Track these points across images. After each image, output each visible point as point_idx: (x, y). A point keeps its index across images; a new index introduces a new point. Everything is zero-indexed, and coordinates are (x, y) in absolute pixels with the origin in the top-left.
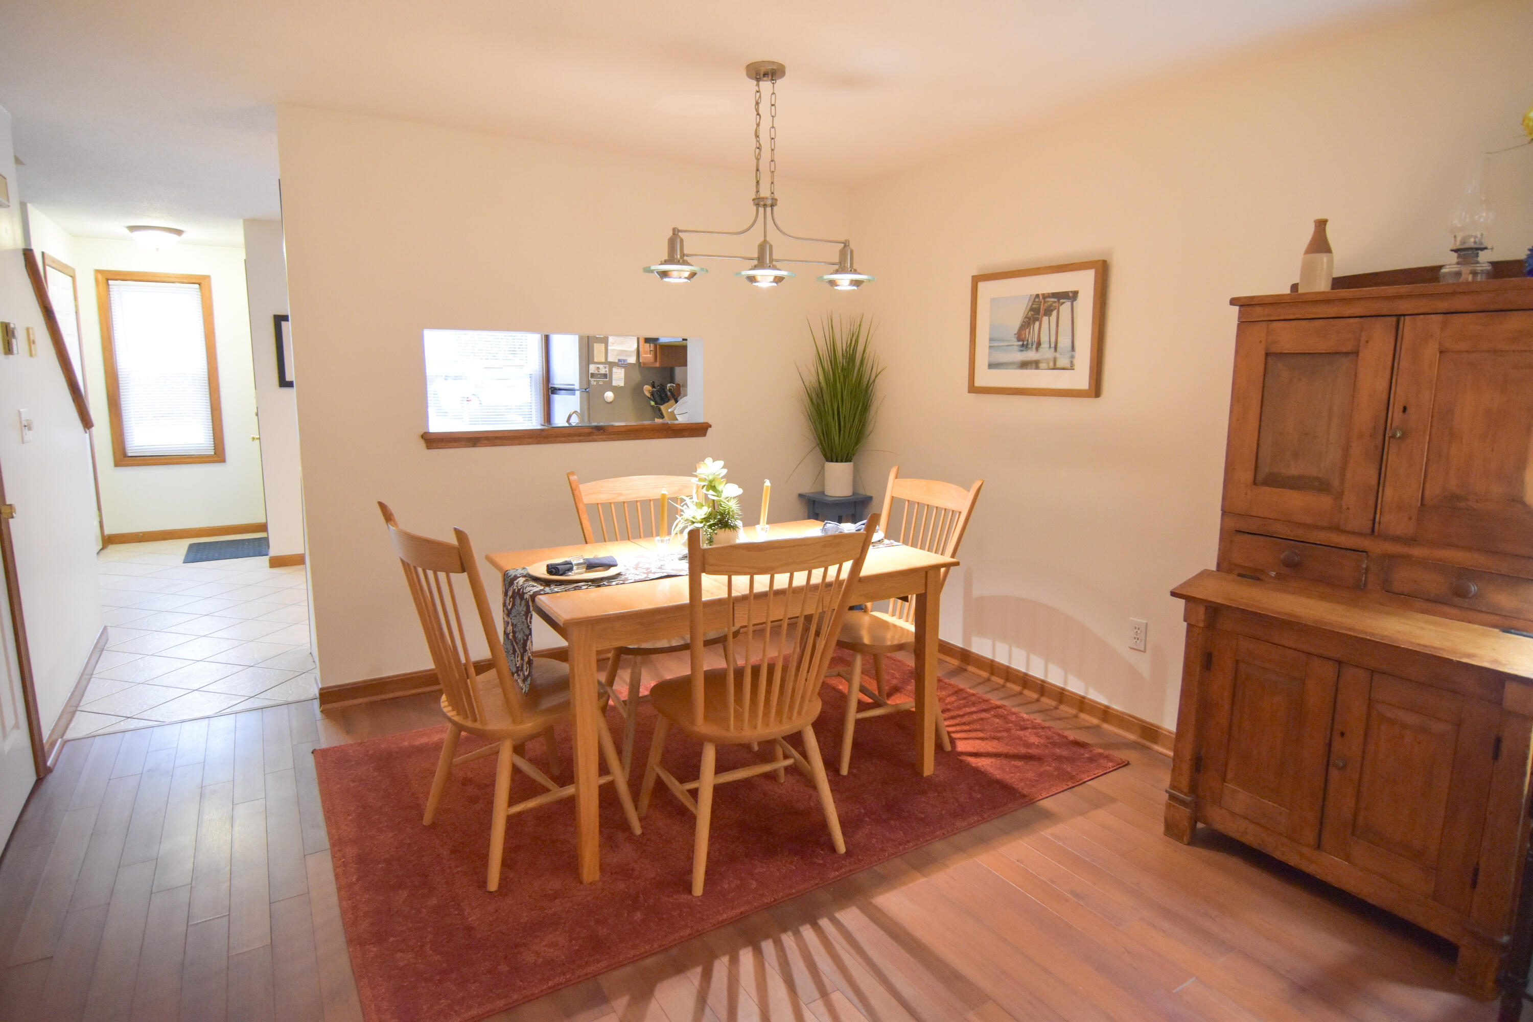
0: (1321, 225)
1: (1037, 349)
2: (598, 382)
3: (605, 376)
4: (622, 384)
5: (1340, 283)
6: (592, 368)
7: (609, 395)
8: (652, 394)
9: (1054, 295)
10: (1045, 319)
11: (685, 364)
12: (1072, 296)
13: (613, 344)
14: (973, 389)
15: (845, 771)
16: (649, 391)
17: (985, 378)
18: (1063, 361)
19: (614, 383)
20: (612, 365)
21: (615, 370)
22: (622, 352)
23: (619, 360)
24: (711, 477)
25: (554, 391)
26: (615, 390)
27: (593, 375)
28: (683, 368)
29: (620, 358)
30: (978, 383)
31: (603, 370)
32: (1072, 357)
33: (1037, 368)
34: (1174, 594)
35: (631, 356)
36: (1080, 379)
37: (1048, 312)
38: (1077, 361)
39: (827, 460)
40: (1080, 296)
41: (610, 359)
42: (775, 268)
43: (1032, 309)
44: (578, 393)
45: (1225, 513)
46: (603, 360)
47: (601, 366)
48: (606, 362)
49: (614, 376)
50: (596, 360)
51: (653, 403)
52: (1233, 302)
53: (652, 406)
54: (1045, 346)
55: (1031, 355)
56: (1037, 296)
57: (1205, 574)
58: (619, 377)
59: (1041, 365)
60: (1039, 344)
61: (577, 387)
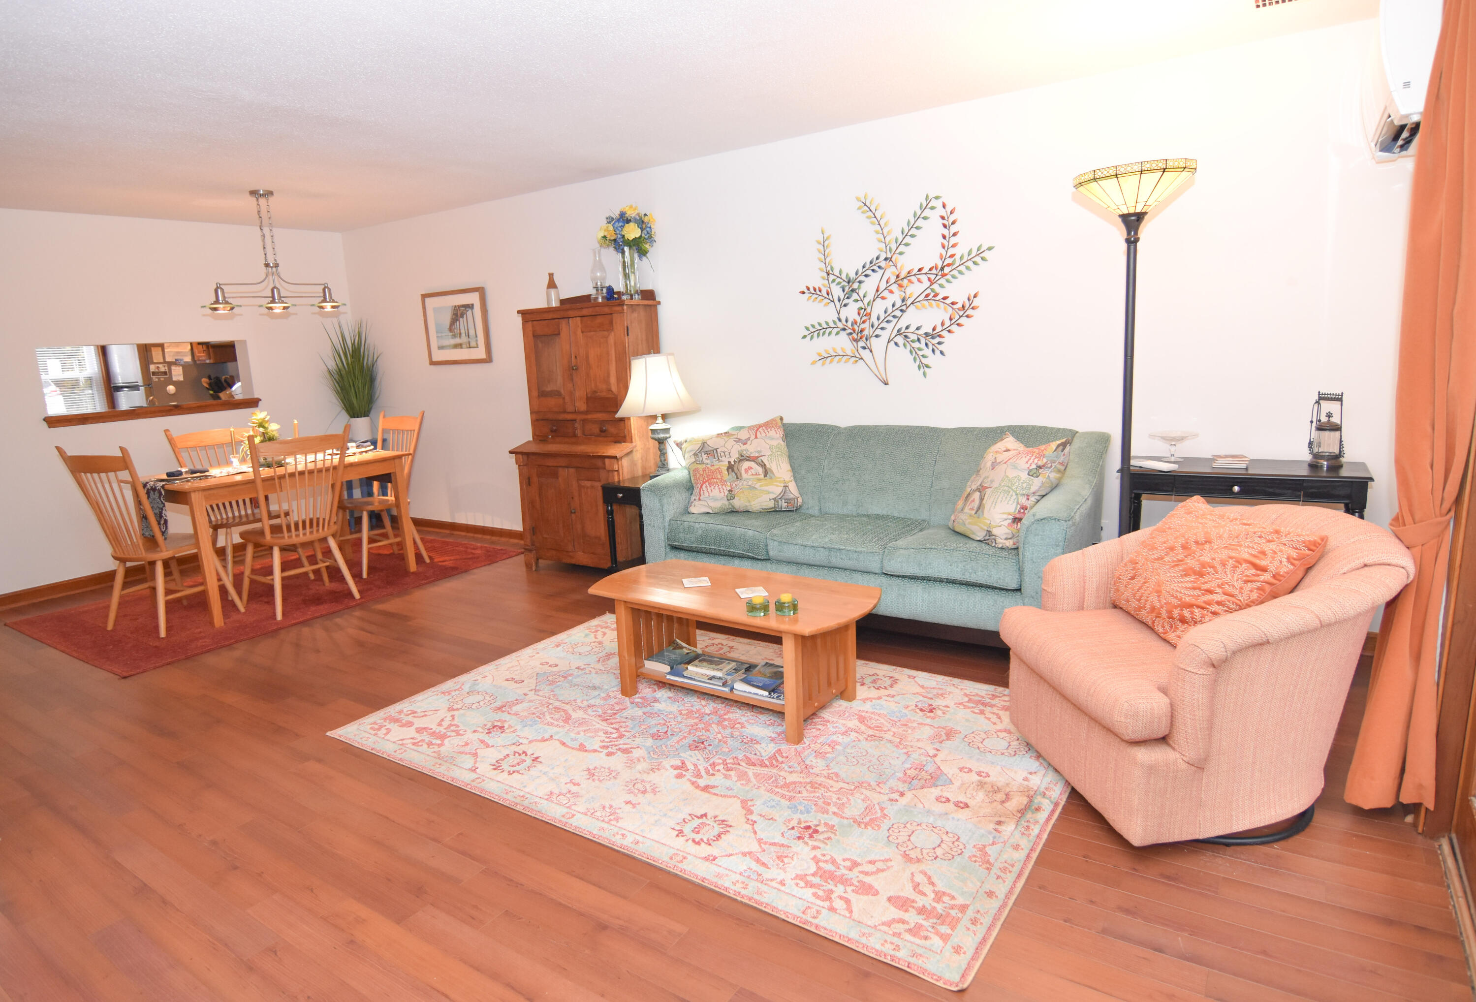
0: (551, 275)
1: (460, 337)
2: (159, 378)
3: (165, 373)
4: (181, 378)
5: (563, 302)
6: (152, 368)
7: (171, 389)
8: (210, 384)
9: (463, 306)
10: (461, 319)
11: (234, 359)
12: (470, 307)
13: (169, 347)
14: (433, 363)
15: (365, 575)
16: (206, 382)
17: (438, 356)
18: (473, 344)
19: (174, 379)
20: (170, 364)
21: (173, 368)
22: (178, 353)
23: (176, 360)
24: (260, 421)
25: (119, 389)
26: (176, 384)
27: (154, 373)
28: (234, 363)
29: (177, 358)
30: (434, 359)
31: (163, 368)
32: (477, 341)
33: (462, 348)
34: (510, 452)
35: (186, 356)
36: (481, 353)
37: (462, 316)
38: (479, 343)
39: (351, 417)
40: (475, 307)
41: (168, 359)
42: (283, 302)
43: (454, 314)
44: (142, 389)
45: (532, 413)
46: (162, 360)
47: (160, 366)
48: (165, 362)
49: (173, 373)
50: (155, 361)
51: (211, 392)
52: (519, 312)
53: (211, 395)
54: (463, 335)
55: (457, 341)
56: (455, 306)
57: (529, 442)
58: (178, 374)
59: (464, 346)
60: (460, 334)
61: (140, 383)
